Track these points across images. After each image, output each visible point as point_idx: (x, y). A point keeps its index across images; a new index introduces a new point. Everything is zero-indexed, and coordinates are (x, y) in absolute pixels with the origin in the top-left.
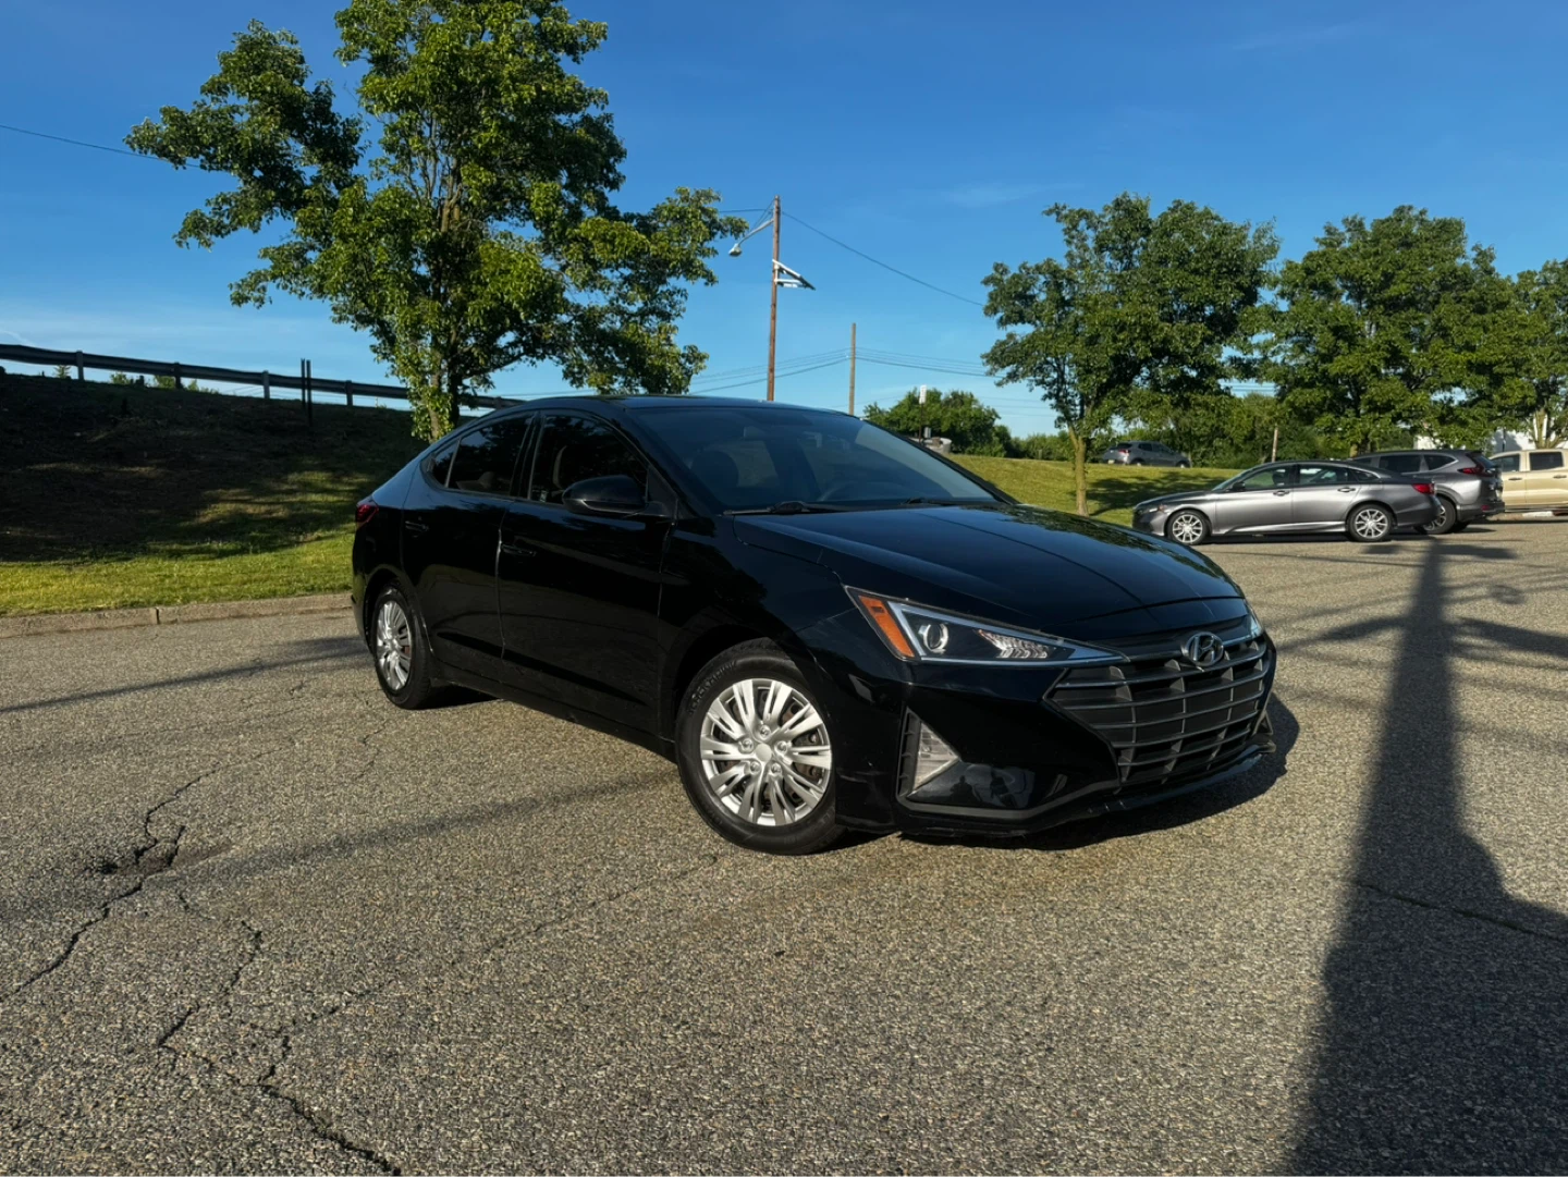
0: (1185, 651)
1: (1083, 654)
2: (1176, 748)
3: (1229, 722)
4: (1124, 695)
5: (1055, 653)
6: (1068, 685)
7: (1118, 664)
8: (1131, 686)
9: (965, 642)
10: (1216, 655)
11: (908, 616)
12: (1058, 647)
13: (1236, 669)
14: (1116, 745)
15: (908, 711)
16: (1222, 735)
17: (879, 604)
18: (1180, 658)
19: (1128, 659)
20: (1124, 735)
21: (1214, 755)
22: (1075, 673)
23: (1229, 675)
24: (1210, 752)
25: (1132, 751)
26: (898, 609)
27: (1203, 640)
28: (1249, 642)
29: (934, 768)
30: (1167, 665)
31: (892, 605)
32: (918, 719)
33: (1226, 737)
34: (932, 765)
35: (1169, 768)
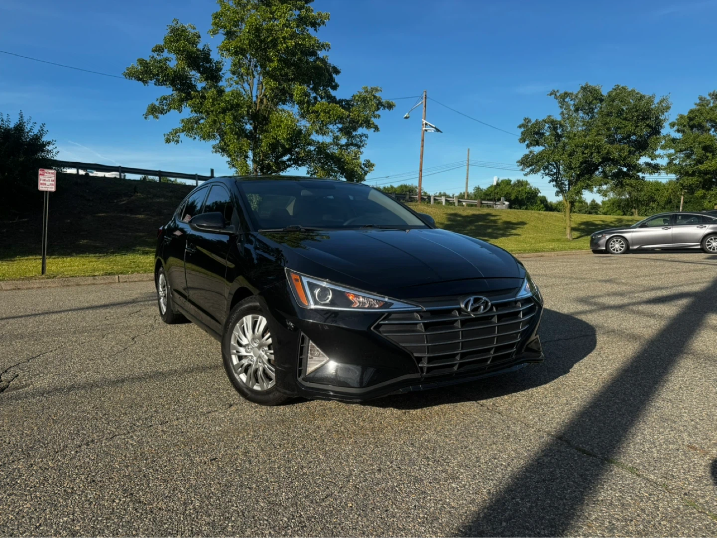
0: (463, 306)
1: (398, 305)
2: (458, 358)
3: (495, 344)
4: (420, 327)
5: (386, 305)
6: (387, 322)
7: (417, 312)
8: (424, 323)
9: (339, 298)
10: (485, 309)
11: (309, 283)
12: (386, 302)
13: (500, 317)
14: (416, 355)
15: (302, 334)
16: (492, 352)
17: (298, 277)
18: (460, 310)
19: (425, 309)
20: (420, 350)
21: (489, 362)
22: (393, 316)
23: (495, 319)
24: (487, 360)
25: (426, 358)
26: (305, 280)
27: (476, 301)
28: (516, 302)
29: (317, 364)
30: (453, 313)
31: (303, 277)
32: (308, 338)
33: (494, 353)
34: (316, 362)
35: (455, 368)
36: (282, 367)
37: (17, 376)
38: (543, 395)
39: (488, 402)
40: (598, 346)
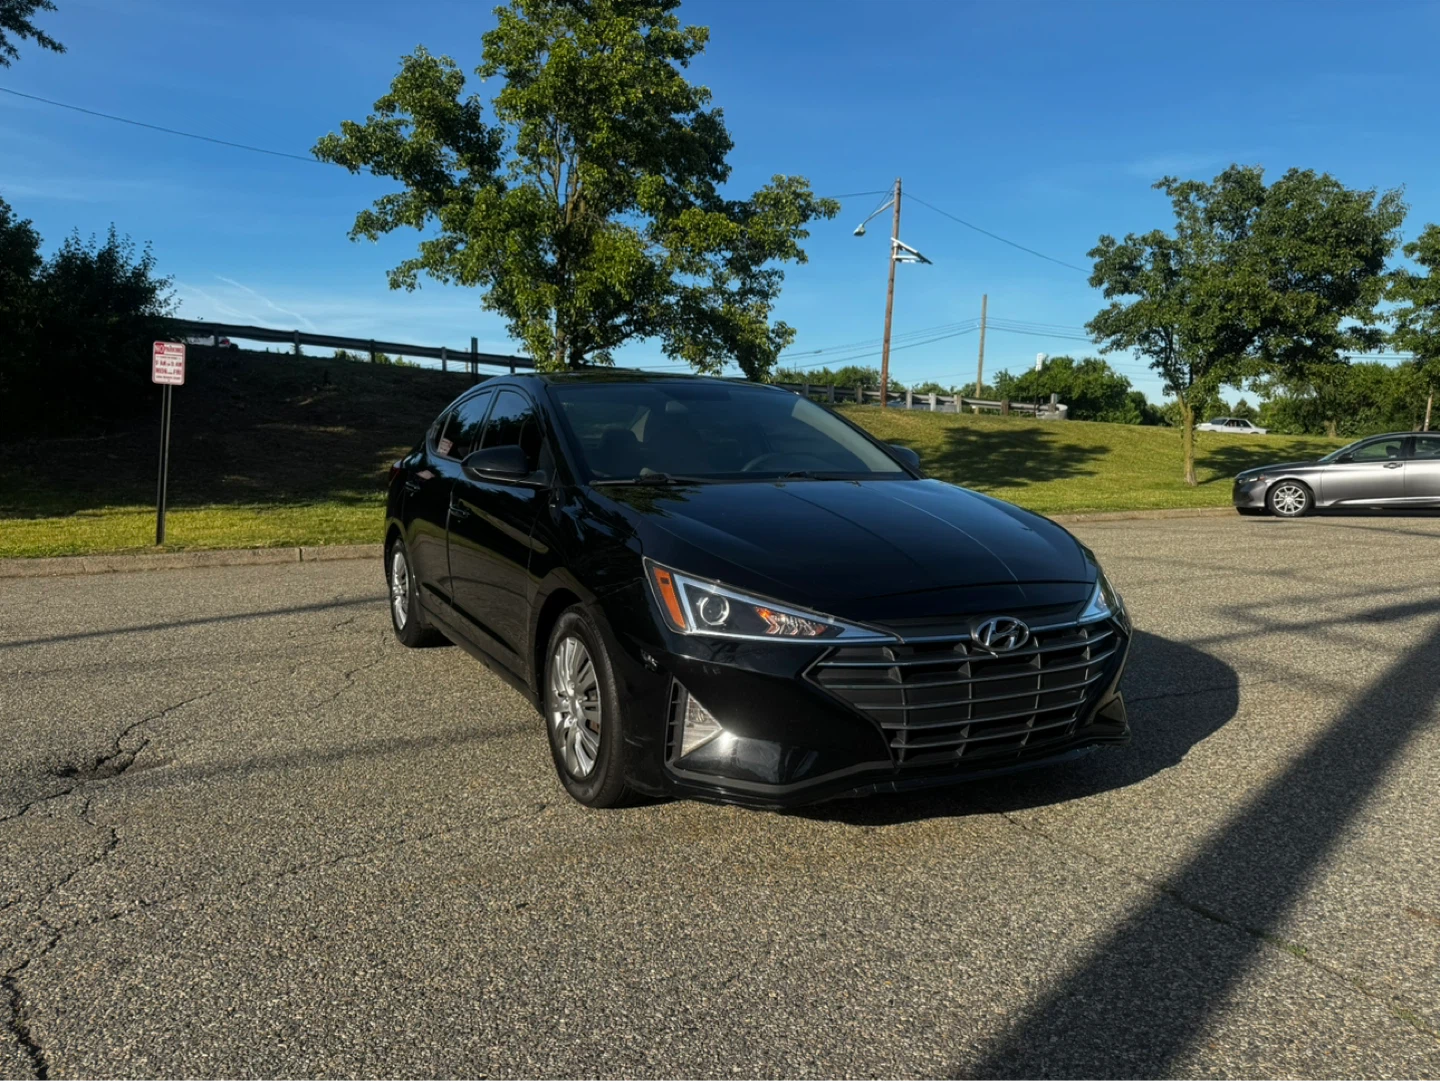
0: (975, 636)
1: (853, 633)
2: (965, 733)
3: (1036, 710)
4: (894, 674)
5: (831, 632)
6: (831, 664)
7: (889, 645)
8: (901, 668)
9: (744, 617)
10: (1016, 643)
11: (688, 588)
12: (830, 626)
13: (1047, 659)
14: (885, 726)
15: (675, 680)
16: (1030, 723)
17: (667, 576)
18: (969, 643)
19: (903, 641)
20: (894, 717)
21: (1023, 743)
22: (843, 652)
23: (1037, 662)
24: (1021, 737)
25: (904, 733)
26: (680, 581)
27: (1001, 626)
28: (1079, 628)
29: (700, 738)
30: (956, 648)
31: (676, 577)
32: (684, 689)
33: (1035, 725)
34: (698, 734)
35: (960, 752)
36: (635, 740)
37: (147, 741)
38: (1131, 805)
39: (1026, 815)
40: (1241, 710)
